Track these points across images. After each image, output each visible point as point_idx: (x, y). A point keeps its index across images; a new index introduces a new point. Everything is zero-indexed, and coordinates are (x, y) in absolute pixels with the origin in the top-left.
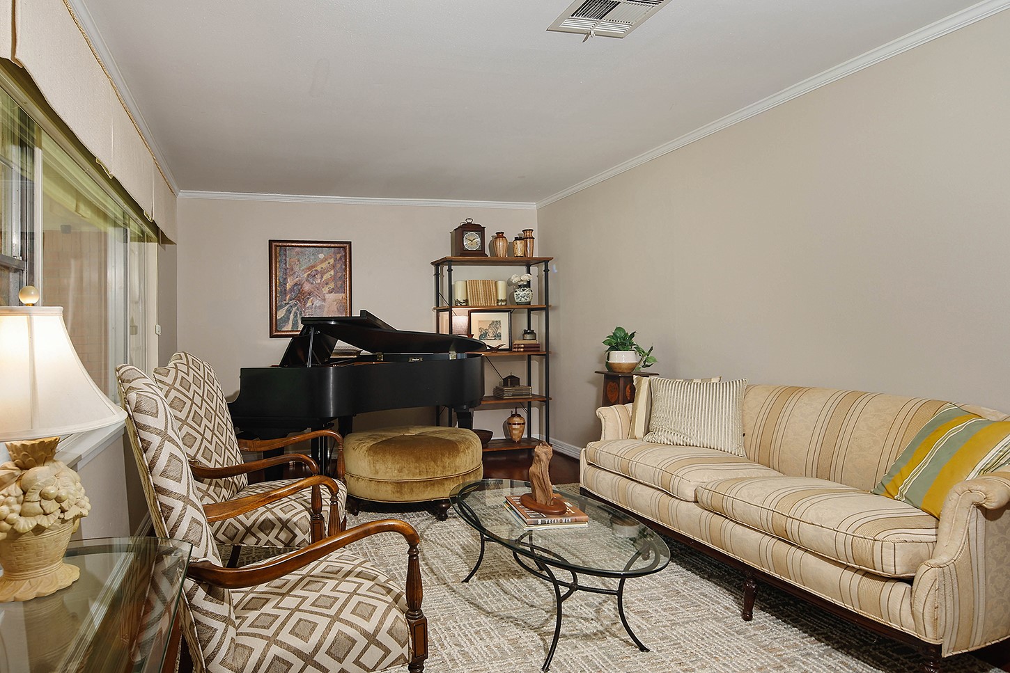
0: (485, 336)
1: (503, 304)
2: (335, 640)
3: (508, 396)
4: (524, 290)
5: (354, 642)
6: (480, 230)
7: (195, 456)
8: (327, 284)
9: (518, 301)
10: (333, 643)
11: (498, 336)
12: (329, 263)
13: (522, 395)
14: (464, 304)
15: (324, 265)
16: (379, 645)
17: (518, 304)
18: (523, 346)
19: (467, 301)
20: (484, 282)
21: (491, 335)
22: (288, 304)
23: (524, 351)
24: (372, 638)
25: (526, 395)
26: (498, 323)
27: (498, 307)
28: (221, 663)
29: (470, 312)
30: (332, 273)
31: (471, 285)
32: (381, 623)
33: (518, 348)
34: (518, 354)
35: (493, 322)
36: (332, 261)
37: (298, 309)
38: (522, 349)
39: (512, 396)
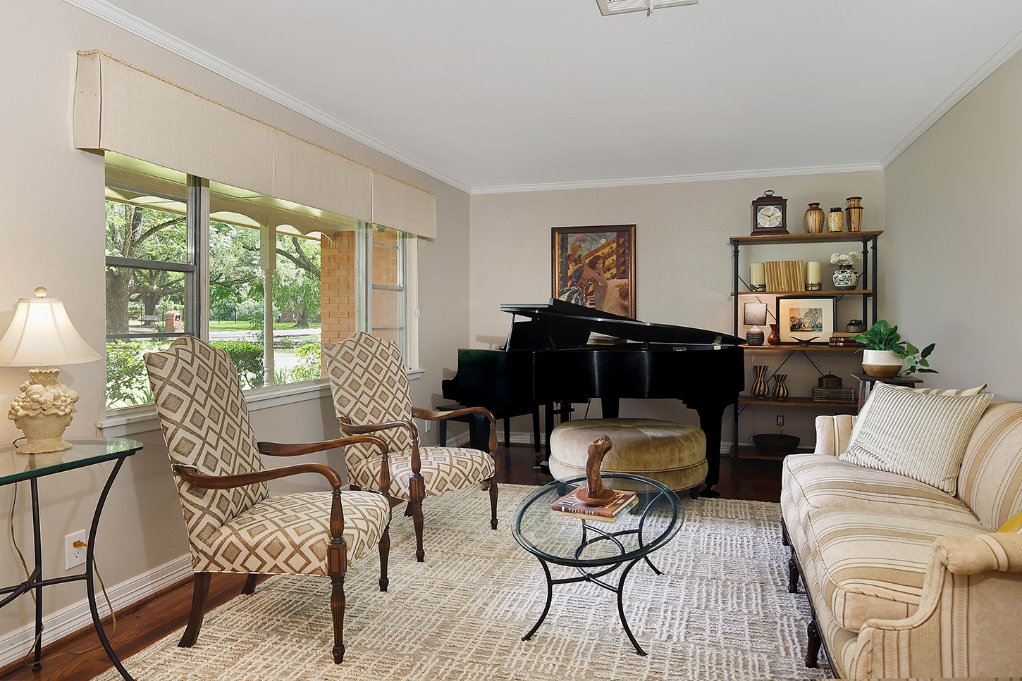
0: (800, 327)
1: (814, 288)
2: (271, 542)
3: (820, 398)
4: (842, 272)
5: (284, 547)
6: (780, 202)
7: (349, 414)
8: (609, 270)
9: (836, 285)
10: (269, 544)
11: (817, 327)
12: (611, 248)
13: (840, 399)
14: (761, 289)
15: (606, 250)
16: (302, 555)
17: (839, 289)
18: (842, 339)
19: (764, 286)
20: (787, 264)
21: (807, 326)
22: (570, 289)
23: (844, 346)
24: (297, 549)
25: (847, 399)
26: (818, 311)
27: (807, 293)
28: (197, 536)
29: (778, 299)
30: (614, 257)
31: (771, 267)
32: (307, 540)
33: (837, 342)
34: (834, 349)
35: (811, 310)
36: (614, 246)
37: (579, 295)
38: (841, 344)
39: (826, 399)
